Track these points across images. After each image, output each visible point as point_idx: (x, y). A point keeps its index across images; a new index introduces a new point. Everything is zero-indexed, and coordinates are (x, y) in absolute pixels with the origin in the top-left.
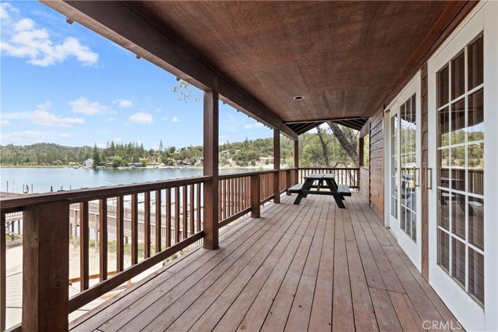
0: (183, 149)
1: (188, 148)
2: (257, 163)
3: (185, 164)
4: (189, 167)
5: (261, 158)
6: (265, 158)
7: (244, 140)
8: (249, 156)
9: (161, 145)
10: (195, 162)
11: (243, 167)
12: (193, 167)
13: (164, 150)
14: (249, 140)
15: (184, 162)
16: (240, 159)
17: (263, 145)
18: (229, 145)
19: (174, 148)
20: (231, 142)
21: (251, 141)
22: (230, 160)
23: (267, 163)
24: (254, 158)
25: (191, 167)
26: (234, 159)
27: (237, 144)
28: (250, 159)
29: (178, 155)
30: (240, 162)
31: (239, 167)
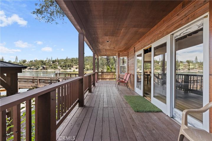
0: (31, 61)
1: (35, 61)
2: (72, 68)
3: (33, 69)
4: (35, 70)
5: (74, 66)
6: (76, 67)
7: (66, 58)
8: (68, 65)
9: (17, 58)
10: (39, 68)
11: (65, 70)
12: (38, 70)
13: (18, 62)
14: (68, 58)
15: (32, 68)
16: (64, 67)
17: (75, 61)
18: (58, 60)
19: (25, 60)
20: (59, 59)
21: (69, 59)
22: (59, 67)
23: (76, 69)
24: (70, 66)
25: (36, 70)
26: (61, 67)
27: (62, 60)
28: (68, 67)
29: (28, 64)
30: (64, 68)
31: (63, 70)
